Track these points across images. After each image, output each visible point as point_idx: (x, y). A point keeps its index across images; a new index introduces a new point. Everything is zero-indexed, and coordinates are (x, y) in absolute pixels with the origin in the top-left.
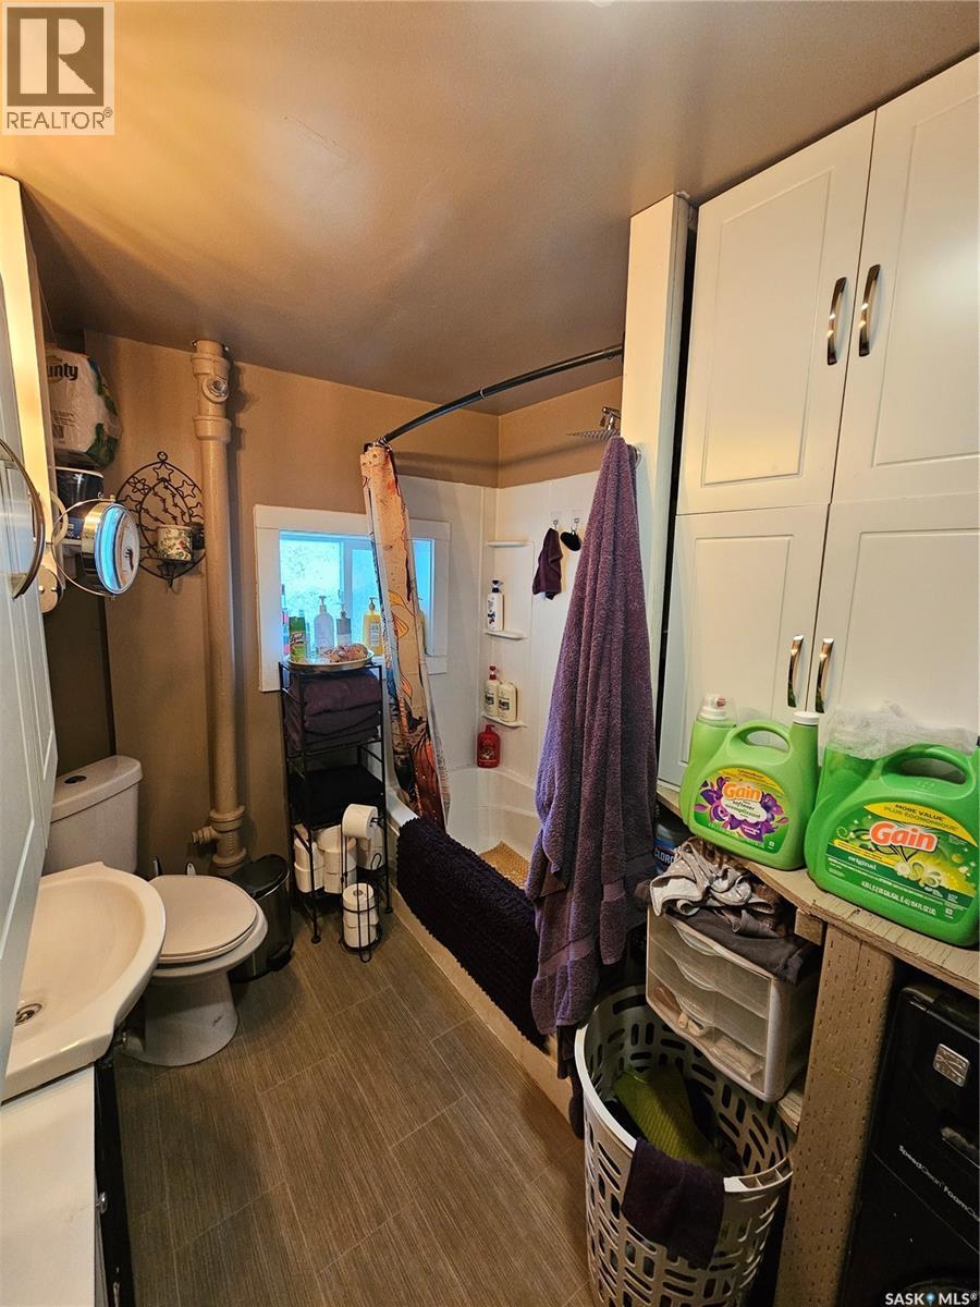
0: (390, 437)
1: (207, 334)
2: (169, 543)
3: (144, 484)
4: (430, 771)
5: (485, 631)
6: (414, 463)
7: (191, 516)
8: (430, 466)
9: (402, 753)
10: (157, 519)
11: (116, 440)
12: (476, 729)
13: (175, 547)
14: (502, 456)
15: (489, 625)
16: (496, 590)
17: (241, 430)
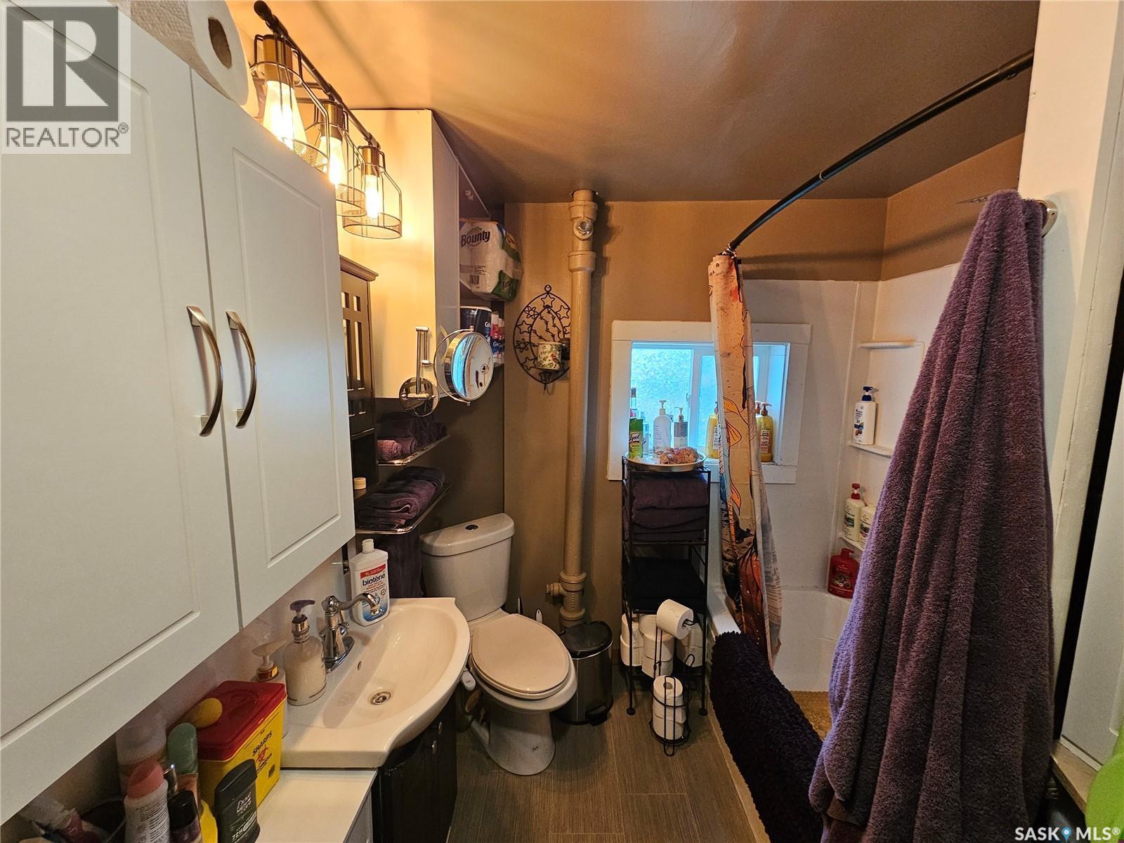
0: (735, 245)
1: (581, 187)
2: (543, 356)
3: (534, 312)
4: (755, 589)
5: (849, 443)
6: (772, 266)
7: (564, 333)
8: (792, 266)
9: (730, 560)
10: (541, 338)
11: (517, 281)
12: (830, 551)
13: (548, 359)
14: (887, 243)
15: (855, 437)
16: (867, 398)
17: (606, 259)
